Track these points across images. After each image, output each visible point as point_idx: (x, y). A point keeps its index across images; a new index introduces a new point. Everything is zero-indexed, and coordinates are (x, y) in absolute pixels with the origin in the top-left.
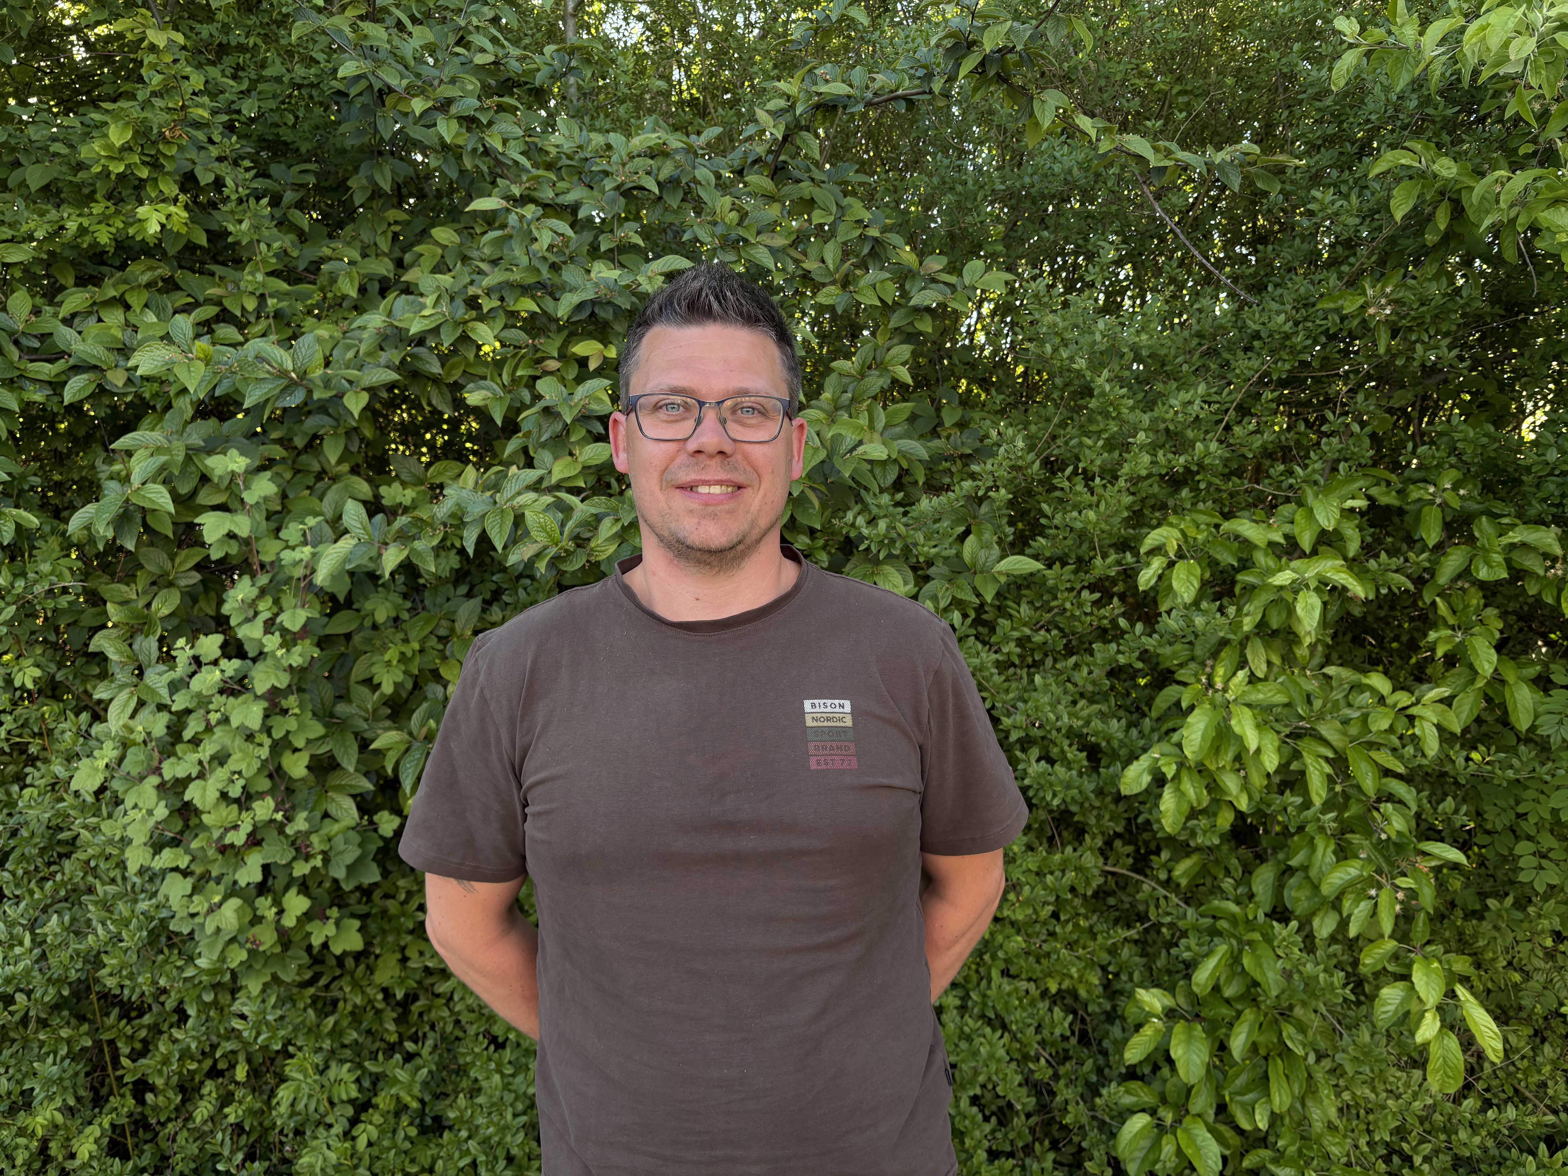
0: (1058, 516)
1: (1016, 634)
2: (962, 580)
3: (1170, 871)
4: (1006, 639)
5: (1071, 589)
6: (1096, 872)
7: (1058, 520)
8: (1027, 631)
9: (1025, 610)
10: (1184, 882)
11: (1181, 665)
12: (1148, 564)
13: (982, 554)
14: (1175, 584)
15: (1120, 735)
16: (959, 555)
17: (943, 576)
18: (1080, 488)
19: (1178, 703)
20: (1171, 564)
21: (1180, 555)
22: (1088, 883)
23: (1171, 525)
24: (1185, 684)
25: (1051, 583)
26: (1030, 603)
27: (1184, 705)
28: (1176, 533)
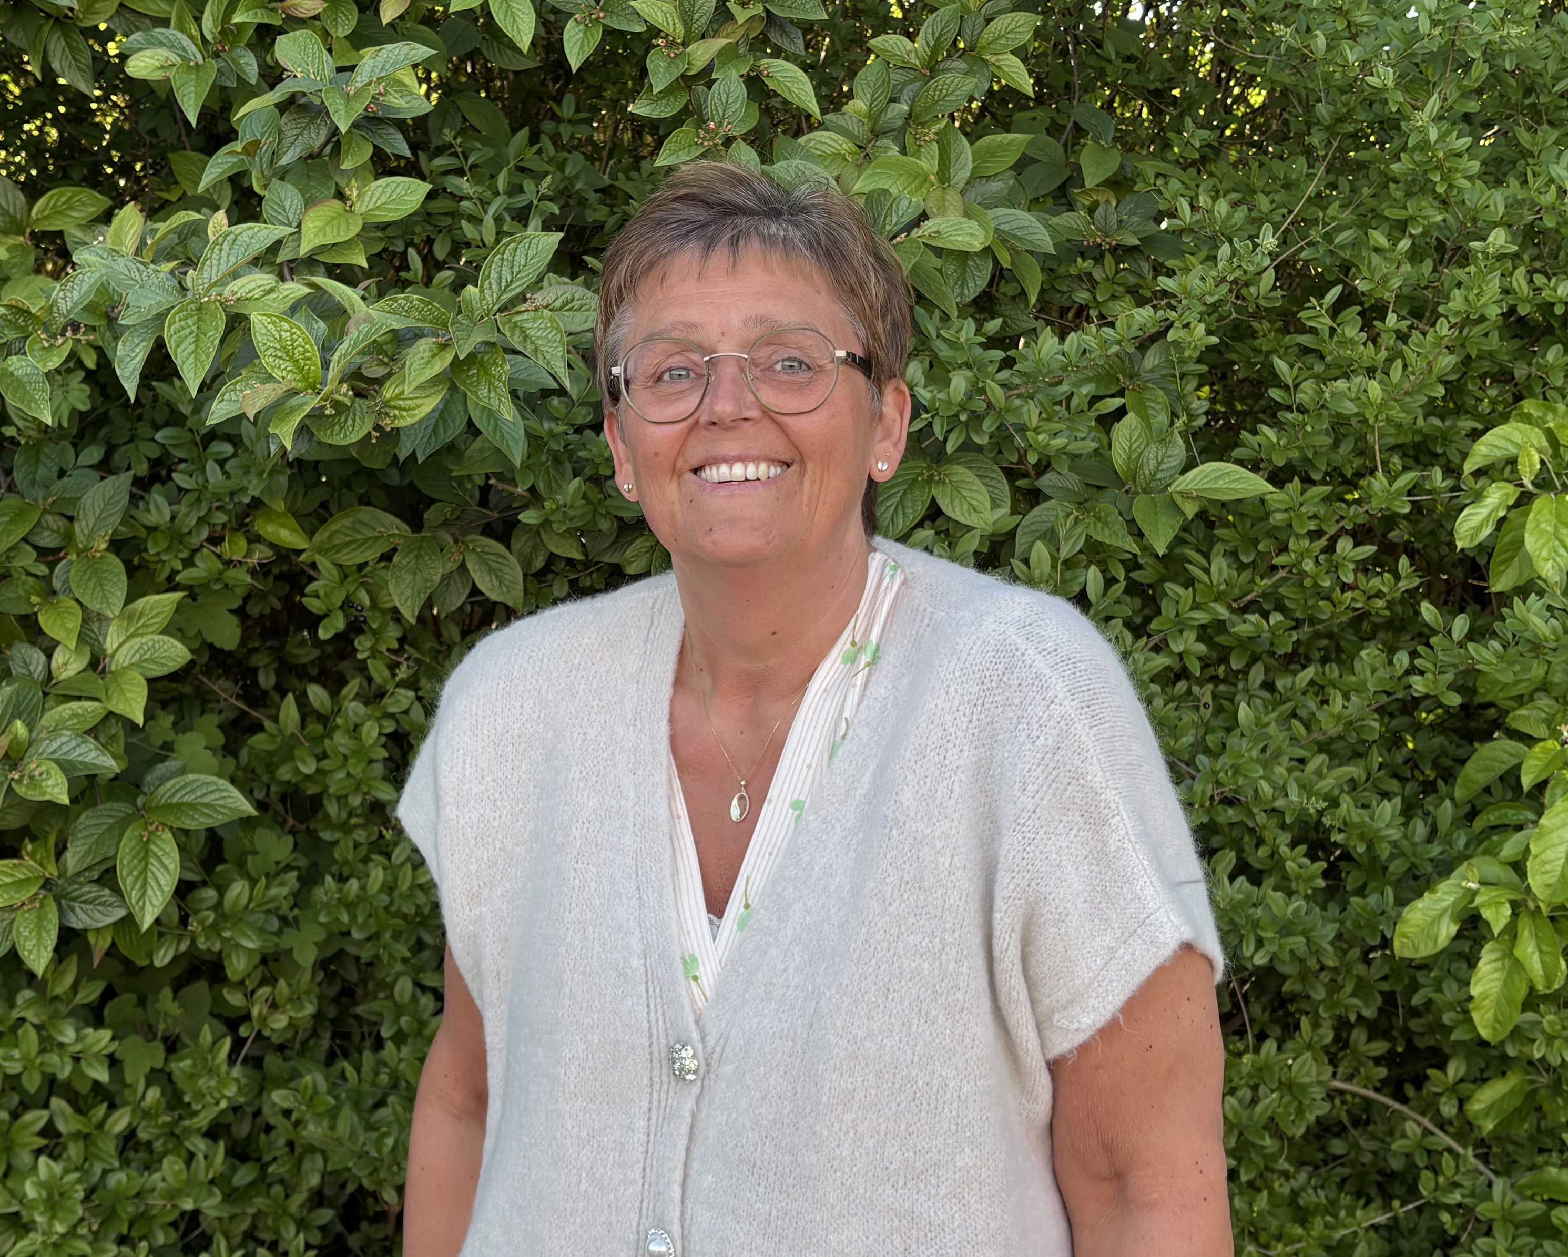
0: (1308, 386)
1: (1201, 617)
2: (1105, 505)
3: (1461, 1103)
4: (1181, 626)
5: (1316, 535)
6: (1318, 1093)
7: (1306, 393)
8: (1222, 612)
9: (1220, 567)
10: (1489, 1126)
11: (1521, 700)
12: (1478, 496)
13: (1152, 455)
14: (1530, 543)
15: (1394, 833)
16: (1102, 454)
17: (1067, 493)
18: (1352, 330)
19: (1511, 778)
20: (1524, 500)
21: (1543, 483)
22: (1300, 1112)
23: (1527, 419)
24: (1529, 740)
25: (1278, 518)
26: (1233, 554)
27: (1527, 781)
28: (1538, 438)
